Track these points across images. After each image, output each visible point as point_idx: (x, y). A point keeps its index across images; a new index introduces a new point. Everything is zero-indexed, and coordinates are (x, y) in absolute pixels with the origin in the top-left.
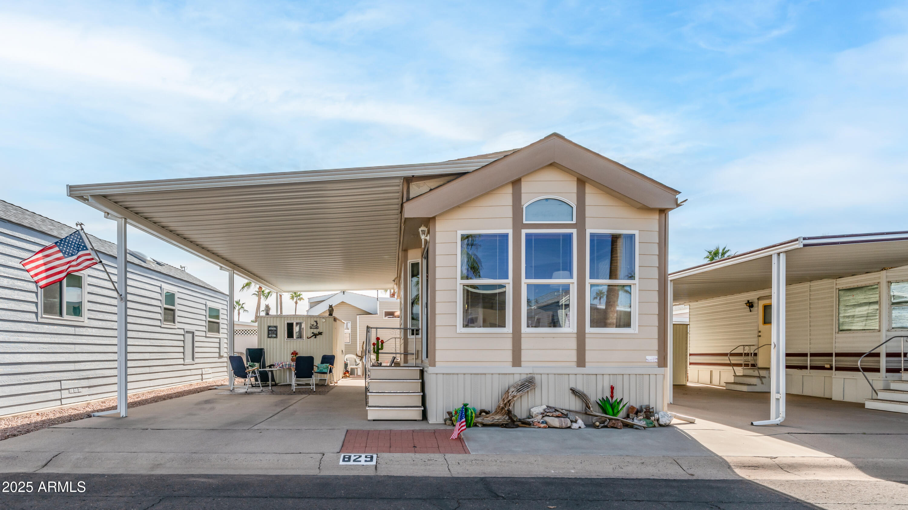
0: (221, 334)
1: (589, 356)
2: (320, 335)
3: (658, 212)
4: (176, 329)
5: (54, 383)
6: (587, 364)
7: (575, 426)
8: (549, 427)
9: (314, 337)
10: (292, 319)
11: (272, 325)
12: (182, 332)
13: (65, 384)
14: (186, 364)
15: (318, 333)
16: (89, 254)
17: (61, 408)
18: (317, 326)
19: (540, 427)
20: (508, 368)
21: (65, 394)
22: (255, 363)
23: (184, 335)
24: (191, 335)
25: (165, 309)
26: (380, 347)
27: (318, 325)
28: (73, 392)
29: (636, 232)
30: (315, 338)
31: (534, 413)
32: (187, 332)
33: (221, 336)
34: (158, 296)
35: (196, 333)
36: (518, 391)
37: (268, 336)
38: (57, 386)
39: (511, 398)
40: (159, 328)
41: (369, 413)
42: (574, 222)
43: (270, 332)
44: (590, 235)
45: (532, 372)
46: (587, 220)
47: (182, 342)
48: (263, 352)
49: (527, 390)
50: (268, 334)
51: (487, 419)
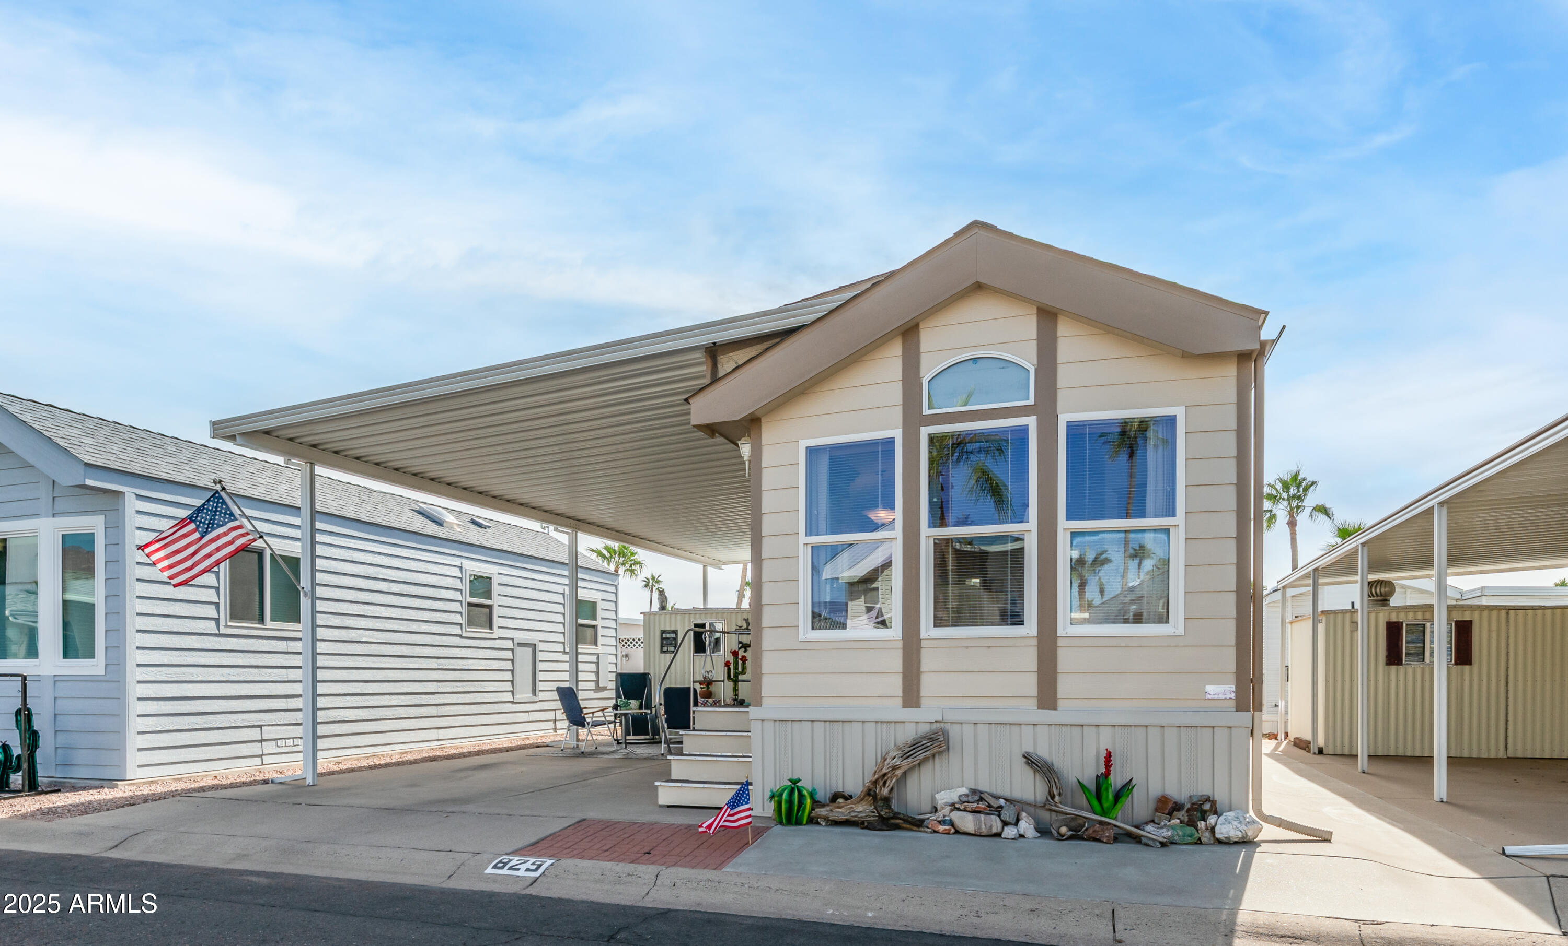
0: (600, 647)
1: (1065, 686)
3: (1235, 360)
4: (495, 639)
5: (249, 729)
6: (1061, 703)
7: (1010, 832)
8: (957, 832)
9: (743, 649)
10: (703, 616)
11: (668, 628)
12: (509, 644)
13: (268, 733)
14: (518, 701)
16: (240, 527)
17: (259, 769)
19: (935, 832)
20: (894, 709)
21: (269, 747)
22: (631, 701)
23: (512, 650)
24: (530, 650)
25: (471, 605)
26: (740, 669)
28: (284, 745)
29: (1179, 412)
31: (940, 802)
32: (520, 645)
33: (600, 649)
34: (457, 584)
35: (541, 646)
36: (905, 756)
37: (662, 649)
38: (255, 734)
39: (887, 771)
40: (458, 638)
41: (661, 792)
42: (1031, 401)
43: (665, 642)
44: (1067, 426)
45: (940, 719)
46: (1062, 396)
47: (510, 662)
48: (648, 681)
49: (924, 754)
50: (662, 646)
51: (840, 810)
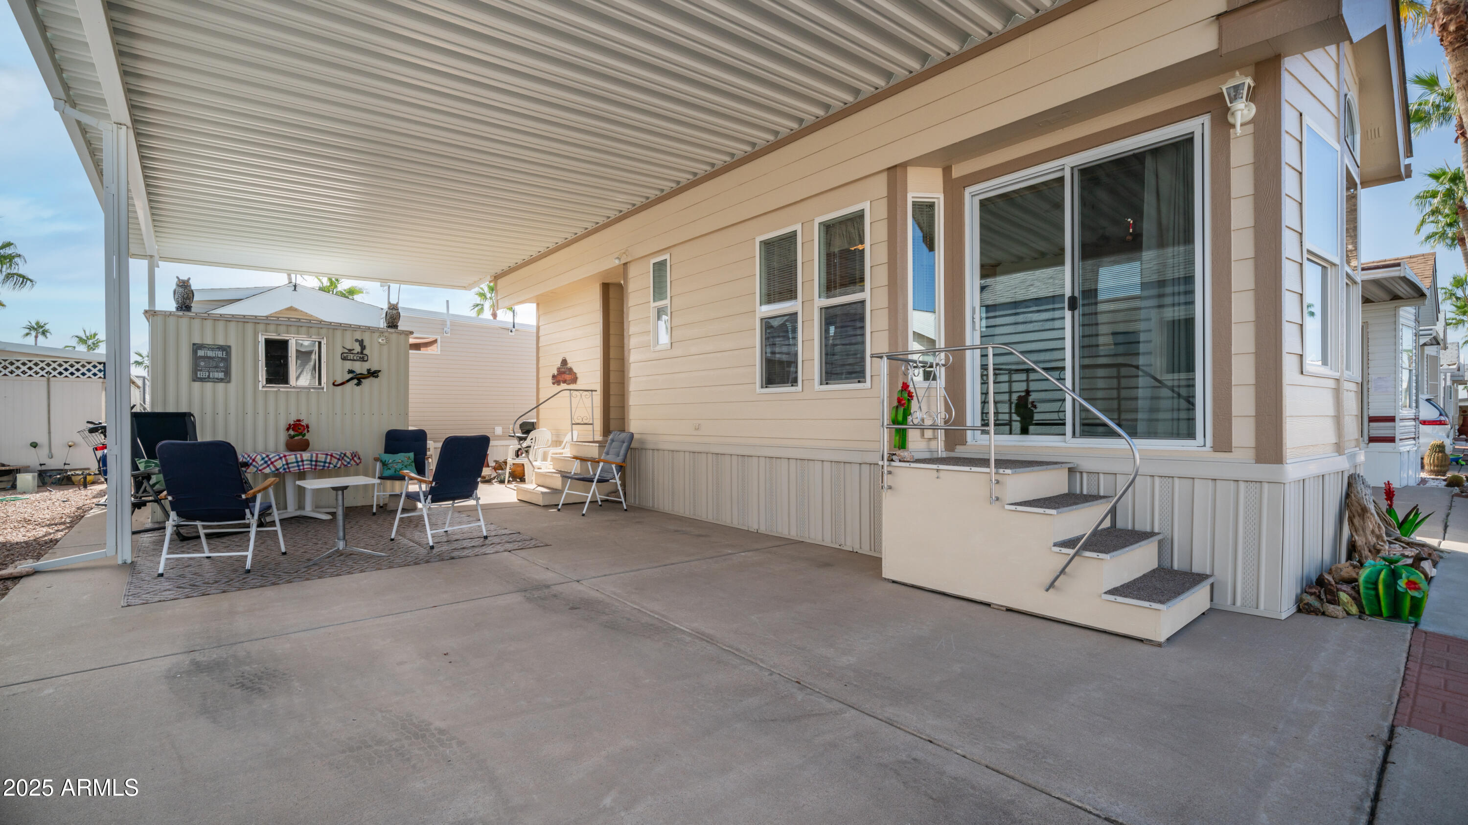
2: (372, 379)
9: (355, 381)
10: (282, 329)
11: (208, 341)
15: (366, 373)
18: (362, 353)
27: (365, 352)
30: (358, 384)
37: (194, 375)
41: (1163, 621)
43: (201, 365)
50: (195, 371)
